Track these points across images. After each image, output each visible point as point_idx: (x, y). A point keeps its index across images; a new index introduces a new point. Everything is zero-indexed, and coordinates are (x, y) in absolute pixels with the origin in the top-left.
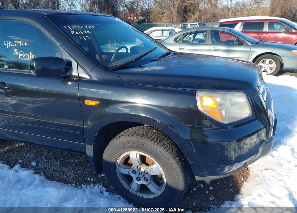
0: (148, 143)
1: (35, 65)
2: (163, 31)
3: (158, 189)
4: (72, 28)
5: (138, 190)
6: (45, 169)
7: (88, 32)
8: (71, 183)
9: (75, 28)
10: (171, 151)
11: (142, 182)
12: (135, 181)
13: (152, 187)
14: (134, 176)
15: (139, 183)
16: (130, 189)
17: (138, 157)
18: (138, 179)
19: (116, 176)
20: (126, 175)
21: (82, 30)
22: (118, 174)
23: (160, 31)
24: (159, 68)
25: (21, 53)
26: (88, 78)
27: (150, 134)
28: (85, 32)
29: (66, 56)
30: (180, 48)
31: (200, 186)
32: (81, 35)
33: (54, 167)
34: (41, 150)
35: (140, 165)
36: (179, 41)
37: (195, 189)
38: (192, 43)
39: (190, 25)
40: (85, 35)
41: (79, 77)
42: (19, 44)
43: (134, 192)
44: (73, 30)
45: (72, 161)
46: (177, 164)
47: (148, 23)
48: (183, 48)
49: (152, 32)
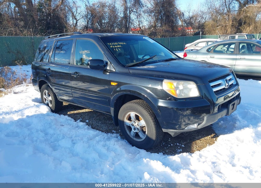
0: (138, 107)
1: (89, 63)
2: (208, 42)
3: (143, 135)
4: (112, 44)
5: (134, 136)
6: (92, 124)
7: (120, 46)
8: (104, 132)
9: (113, 44)
10: (150, 112)
11: (136, 131)
12: (133, 130)
13: (141, 134)
14: (132, 127)
15: (135, 131)
16: (130, 135)
17: (134, 115)
18: (135, 129)
19: (124, 127)
20: (129, 126)
21: (117, 45)
22: (125, 126)
23: (206, 43)
24: (152, 67)
25: (86, 57)
26: (115, 71)
27: (141, 103)
28: (119, 46)
29: (105, 59)
30: (211, 56)
31: (176, 144)
32: (115, 48)
33: (97, 124)
34: (93, 116)
35: (135, 120)
36: (211, 51)
37: (172, 145)
38: (225, 53)
39: (238, 36)
40: (118, 48)
41: (110, 70)
42: (86, 52)
43: (132, 137)
44: (112, 45)
45: (108, 122)
46: (152, 120)
47: (202, 35)
48: (213, 56)
49: (198, 43)
